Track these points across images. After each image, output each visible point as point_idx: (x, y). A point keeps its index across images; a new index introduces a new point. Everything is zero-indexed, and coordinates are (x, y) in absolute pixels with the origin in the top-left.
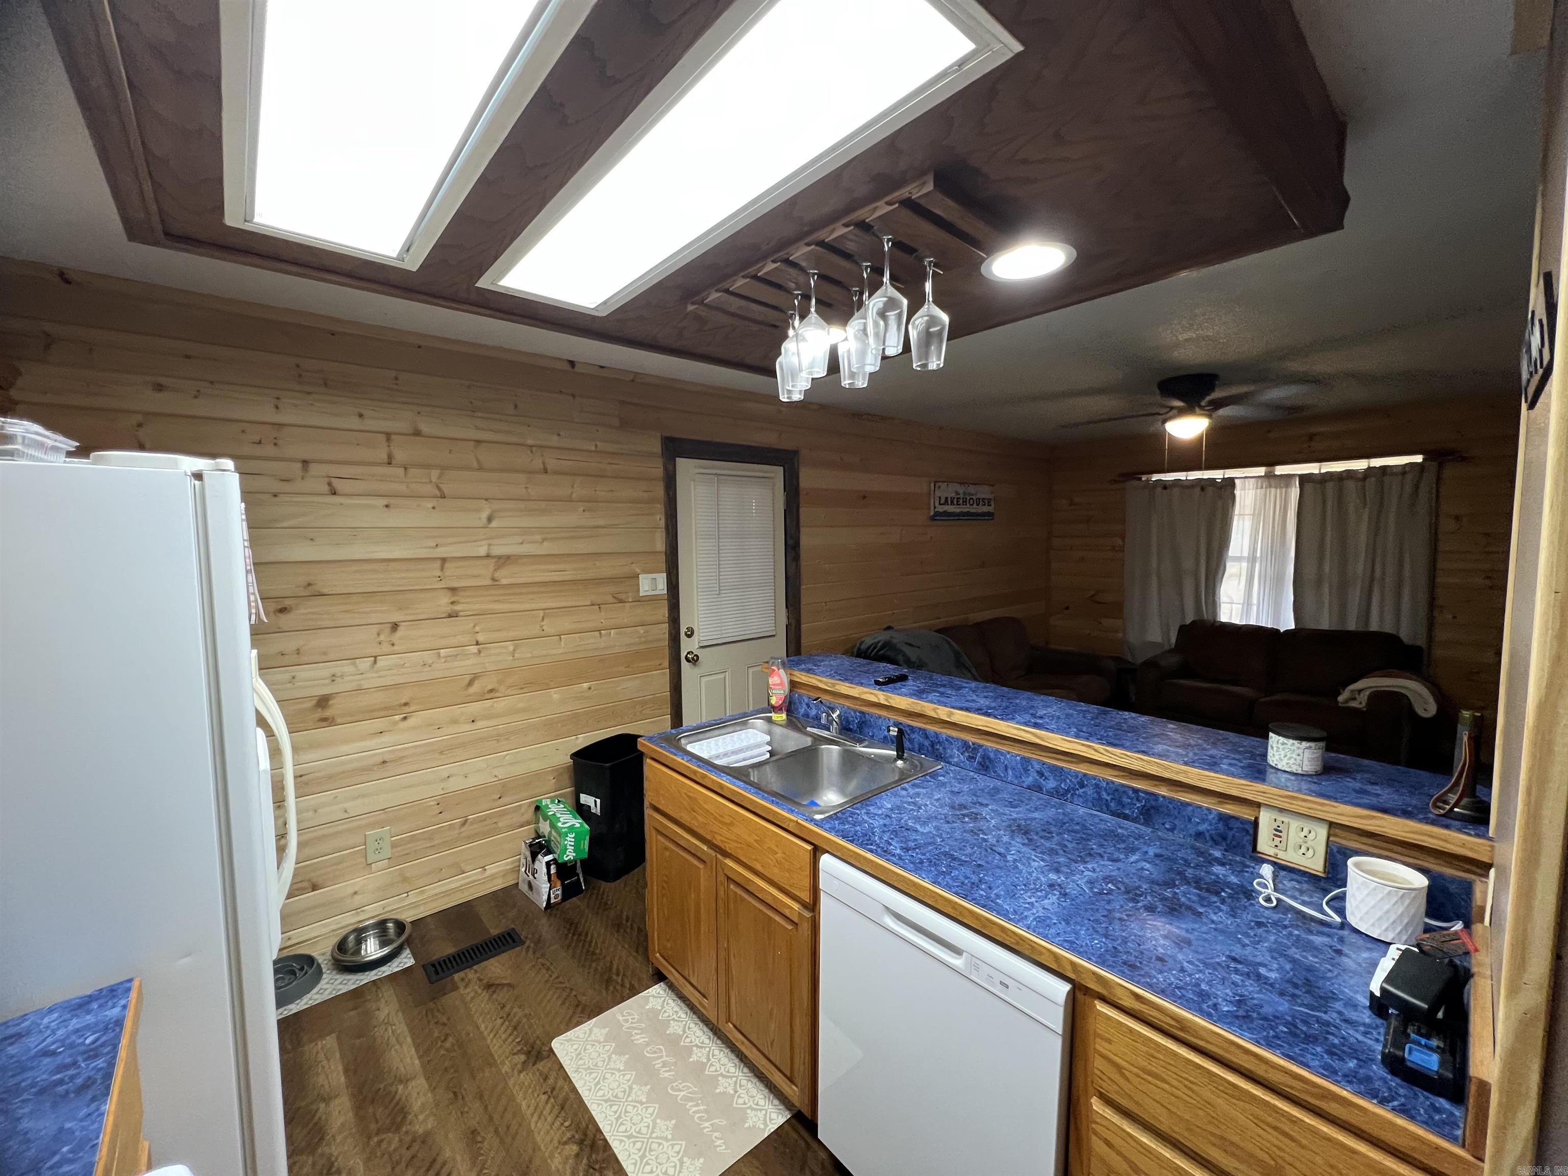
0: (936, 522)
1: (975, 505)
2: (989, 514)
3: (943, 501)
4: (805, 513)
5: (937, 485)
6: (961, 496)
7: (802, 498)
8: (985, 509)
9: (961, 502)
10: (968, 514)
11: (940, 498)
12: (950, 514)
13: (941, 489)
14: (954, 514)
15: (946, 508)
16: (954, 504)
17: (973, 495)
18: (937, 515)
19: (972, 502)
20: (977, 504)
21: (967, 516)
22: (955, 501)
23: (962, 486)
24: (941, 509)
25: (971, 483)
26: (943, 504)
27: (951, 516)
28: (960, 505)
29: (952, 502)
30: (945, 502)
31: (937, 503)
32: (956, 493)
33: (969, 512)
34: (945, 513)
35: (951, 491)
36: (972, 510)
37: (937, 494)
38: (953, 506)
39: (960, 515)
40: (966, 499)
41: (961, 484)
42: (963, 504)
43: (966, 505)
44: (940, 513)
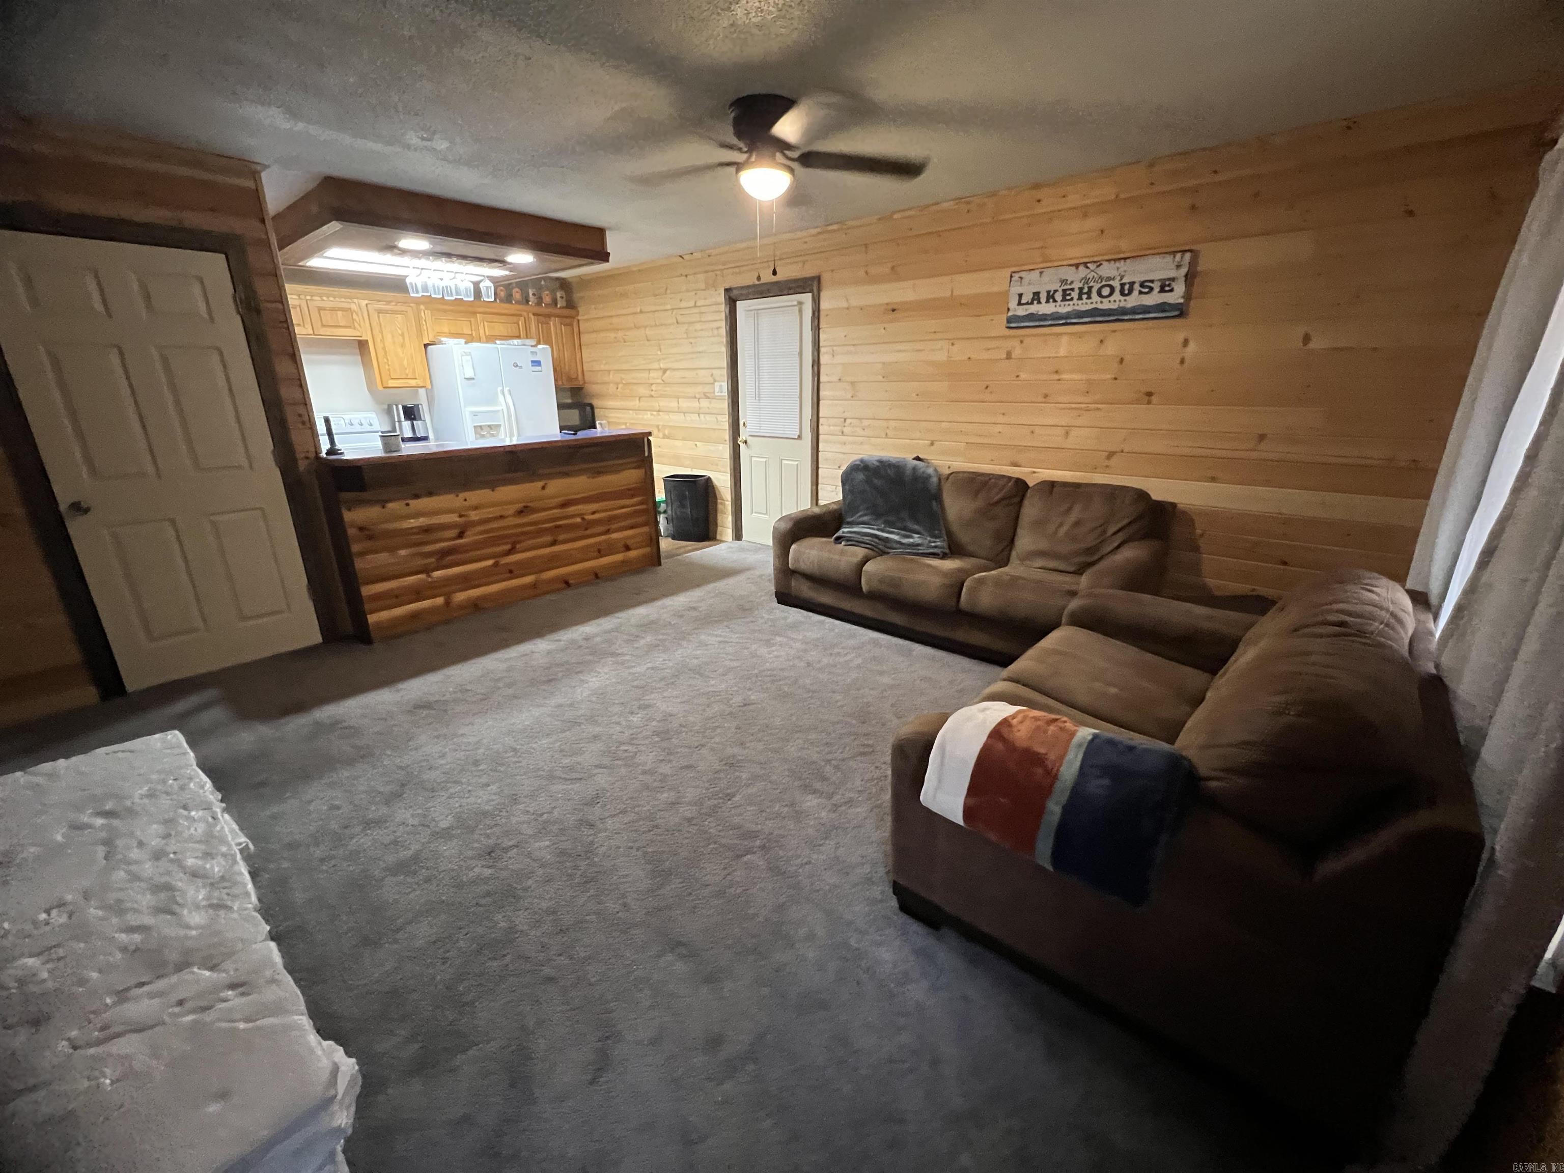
0: (1012, 333)
1: (1117, 295)
2: (1165, 307)
3: (1027, 298)
5: (1016, 277)
6: (1077, 285)
7: (823, 320)
8: (1154, 299)
9: (1076, 294)
10: (1094, 312)
11: (1020, 295)
12: (1044, 317)
13: (1025, 281)
14: (1056, 317)
15: (1034, 309)
16: (1055, 301)
17: (1109, 279)
18: (1013, 322)
19: (1106, 291)
20: (1122, 293)
21: (1092, 316)
22: (1058, 296)
23: (1081, 268)
24: (1021, 311)
25: (1109, 261)
26: (1027, 304)
27: (1045, 320)
28: (1072, 299)
29: (1050, 297)
30: (1033, 300)
31: (1013, 304)
32: (1064, 282)
33: (1096, 309)
34: (1031, 317)
35: (1049, 282)
36: (1106, 305)
37: (1016, 290)
38: (1052, 304)
39: (1067, 316)
40: (1090, 288)
41: (1077, 266)
42: (1080, 298)
43: (1089, 298)
44: (1019, 317)
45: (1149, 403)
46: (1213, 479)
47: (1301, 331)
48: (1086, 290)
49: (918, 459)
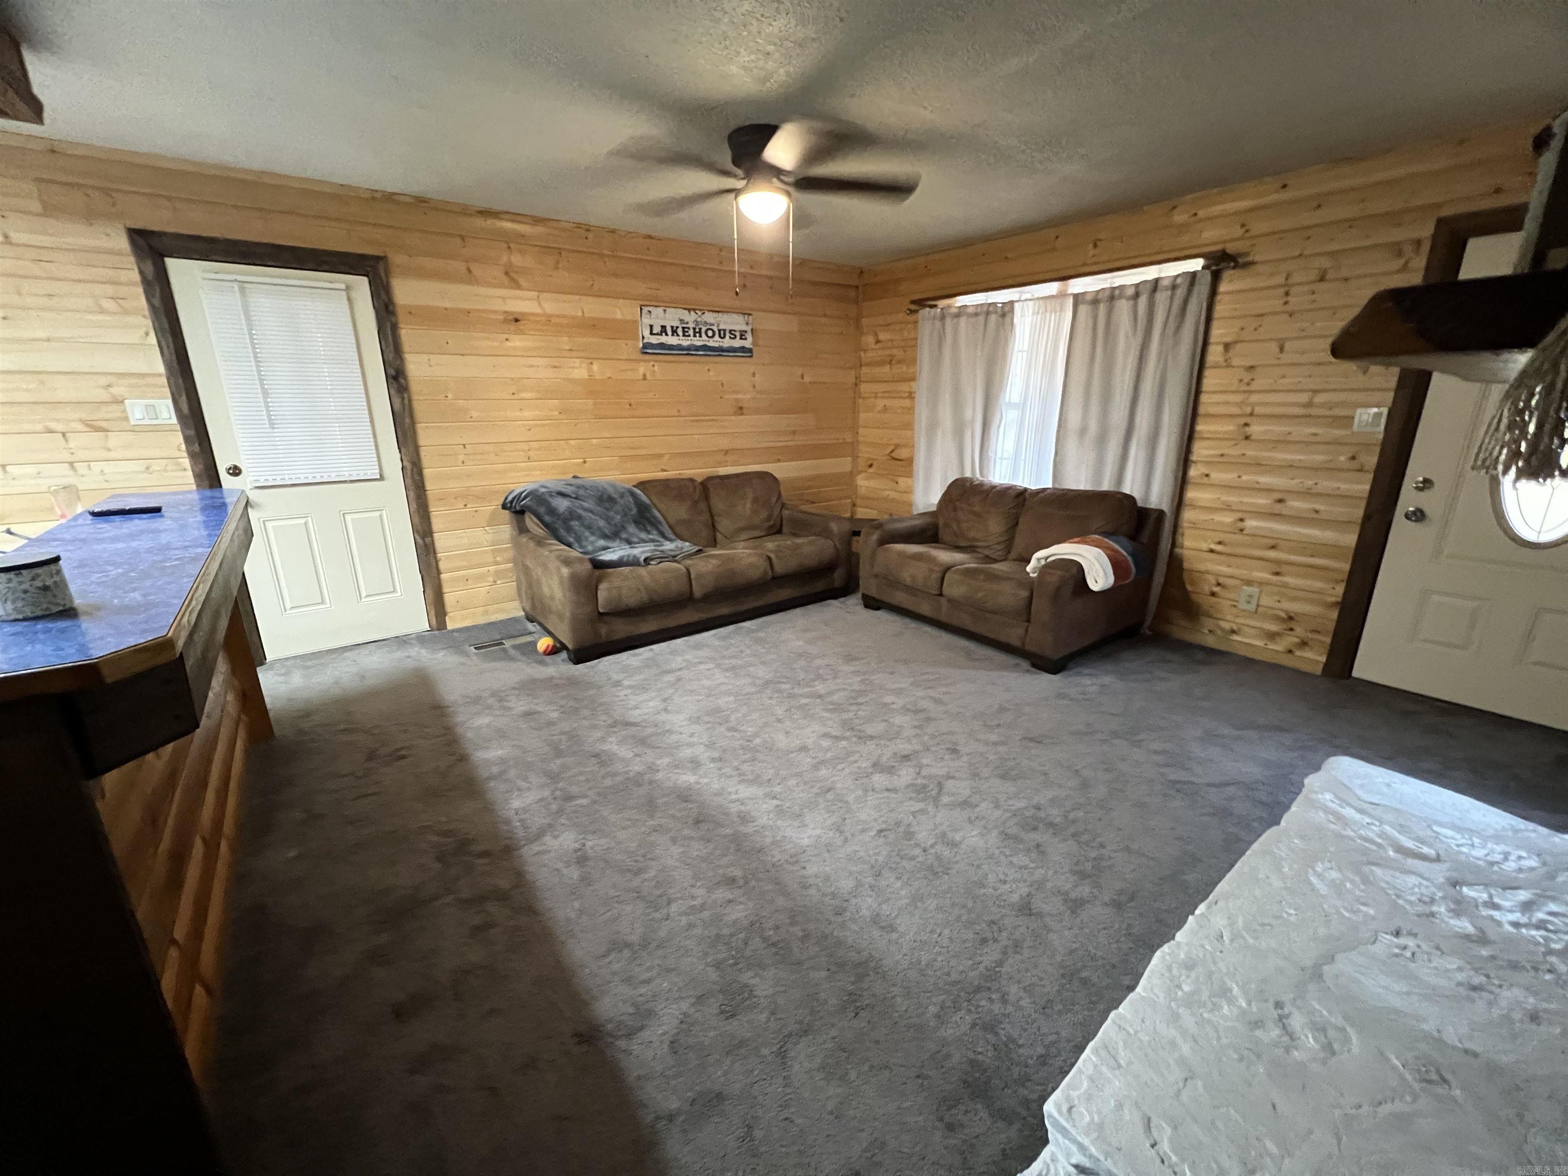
0: (647, 357)
1: (717, 337)
2: (743, 349)
3: (657, 330)
4: (408, 334)
5: (645, 309)
6: (691, 325)
7: (401, 316)
8: (737, 343)
9: (691, 332)
10: (705, 348)
11: (651, 326)
12: (671, 347)
13: (653, 315)
14: (679, 347)
15: (663, 339)
16: (678, 335)
17: (713, 325)
18: (647, 348)
19: (710, 333)
20: (720, 337)
21: (704, 351)
22: (680, 331)
23: (692, 313)
24: (654, 340)
25: (709, 311)
26: (657, 334)
27: (672, 349)
28: (689, 336)
29: (674, 332)
30: (662, 332)
31: (647, 333)
32: (681, 321)
33: (705, 345)
34: (662, 346)
35: (672, 318)
36: (711, 343)
37: (647, 321)
38: (675, 338)
39: (688, 348)
40: (700, 329)
41: (689, 310)
42: (695, 336)
43: (700, 336)
44: (653, 344)
45: (742, 414)
46: (779, 461)
47: (800, 371)
48: (697, 330)
49: (575, 477)
